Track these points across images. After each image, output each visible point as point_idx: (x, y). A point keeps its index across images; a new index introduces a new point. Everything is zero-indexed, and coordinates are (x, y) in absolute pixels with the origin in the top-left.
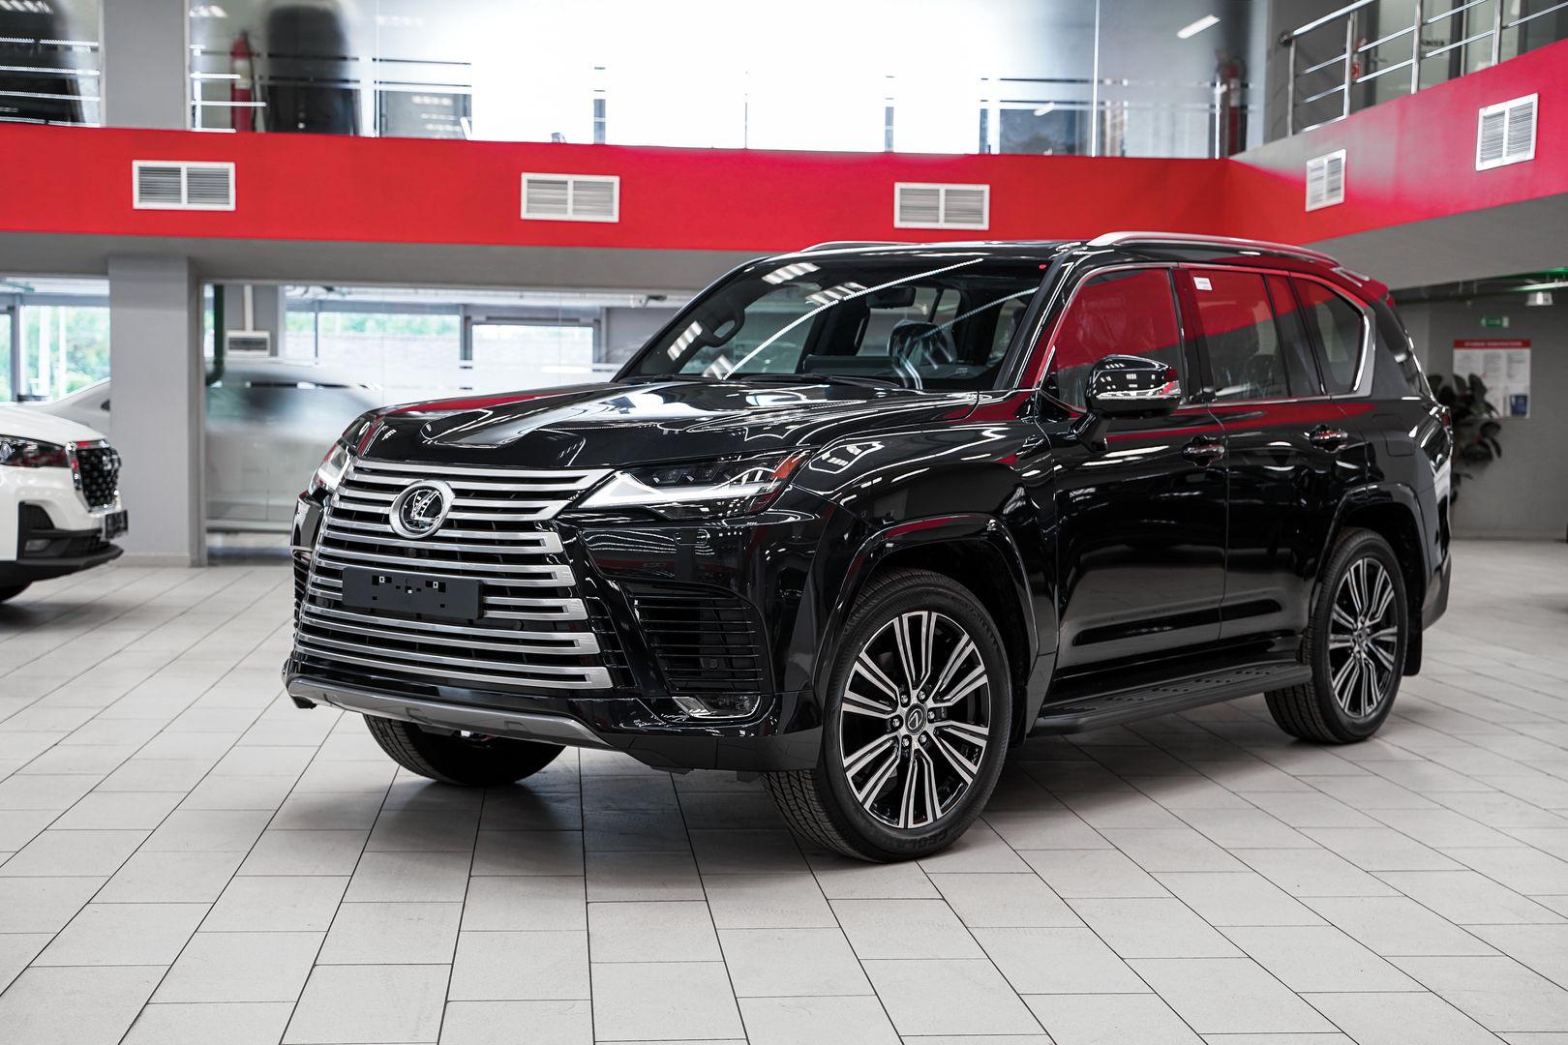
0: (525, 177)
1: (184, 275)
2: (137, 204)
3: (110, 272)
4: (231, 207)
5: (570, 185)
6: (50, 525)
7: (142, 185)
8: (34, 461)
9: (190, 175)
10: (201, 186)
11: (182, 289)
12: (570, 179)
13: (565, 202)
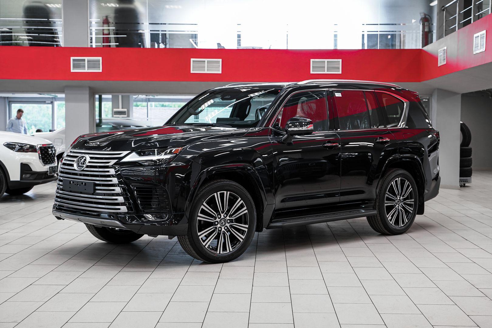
0: (192, 60)
1: (88, 92)
2: (72, 71)
3: (65, 92)
4: (101, 71)
5: (206, 62)
6: (31, 170)
7: (74, 65)
8: (26, 151)
9: (88, 61)
10: (92, 64)
11: (87, 96)
12: (206, 60)
13: (204, 67)
